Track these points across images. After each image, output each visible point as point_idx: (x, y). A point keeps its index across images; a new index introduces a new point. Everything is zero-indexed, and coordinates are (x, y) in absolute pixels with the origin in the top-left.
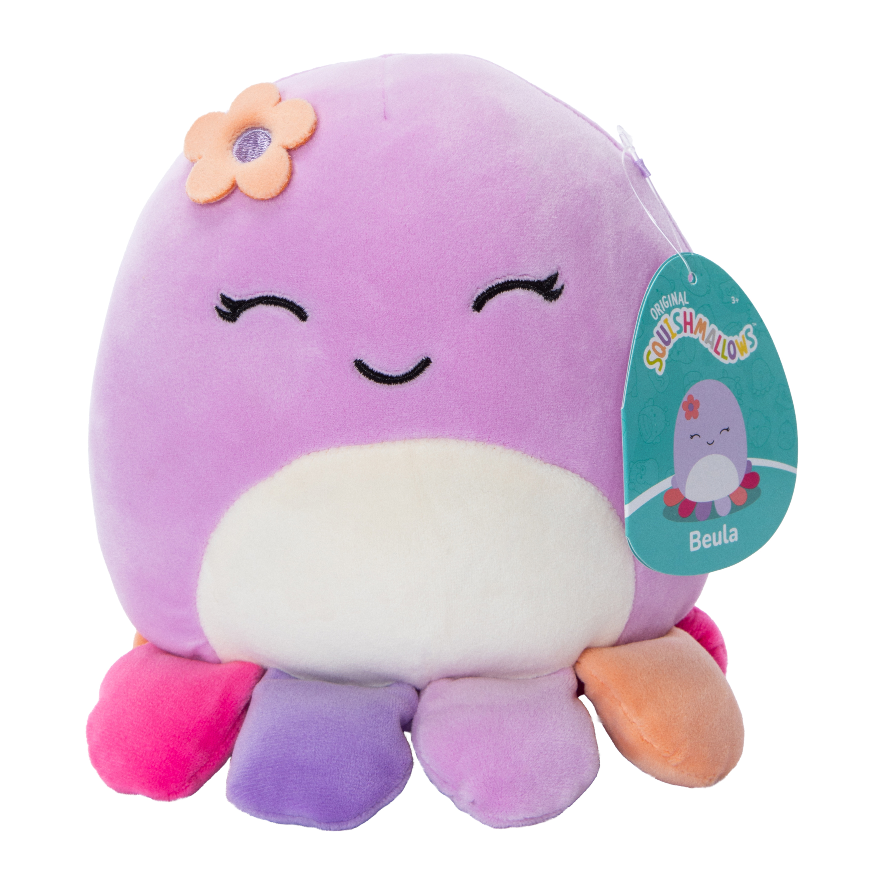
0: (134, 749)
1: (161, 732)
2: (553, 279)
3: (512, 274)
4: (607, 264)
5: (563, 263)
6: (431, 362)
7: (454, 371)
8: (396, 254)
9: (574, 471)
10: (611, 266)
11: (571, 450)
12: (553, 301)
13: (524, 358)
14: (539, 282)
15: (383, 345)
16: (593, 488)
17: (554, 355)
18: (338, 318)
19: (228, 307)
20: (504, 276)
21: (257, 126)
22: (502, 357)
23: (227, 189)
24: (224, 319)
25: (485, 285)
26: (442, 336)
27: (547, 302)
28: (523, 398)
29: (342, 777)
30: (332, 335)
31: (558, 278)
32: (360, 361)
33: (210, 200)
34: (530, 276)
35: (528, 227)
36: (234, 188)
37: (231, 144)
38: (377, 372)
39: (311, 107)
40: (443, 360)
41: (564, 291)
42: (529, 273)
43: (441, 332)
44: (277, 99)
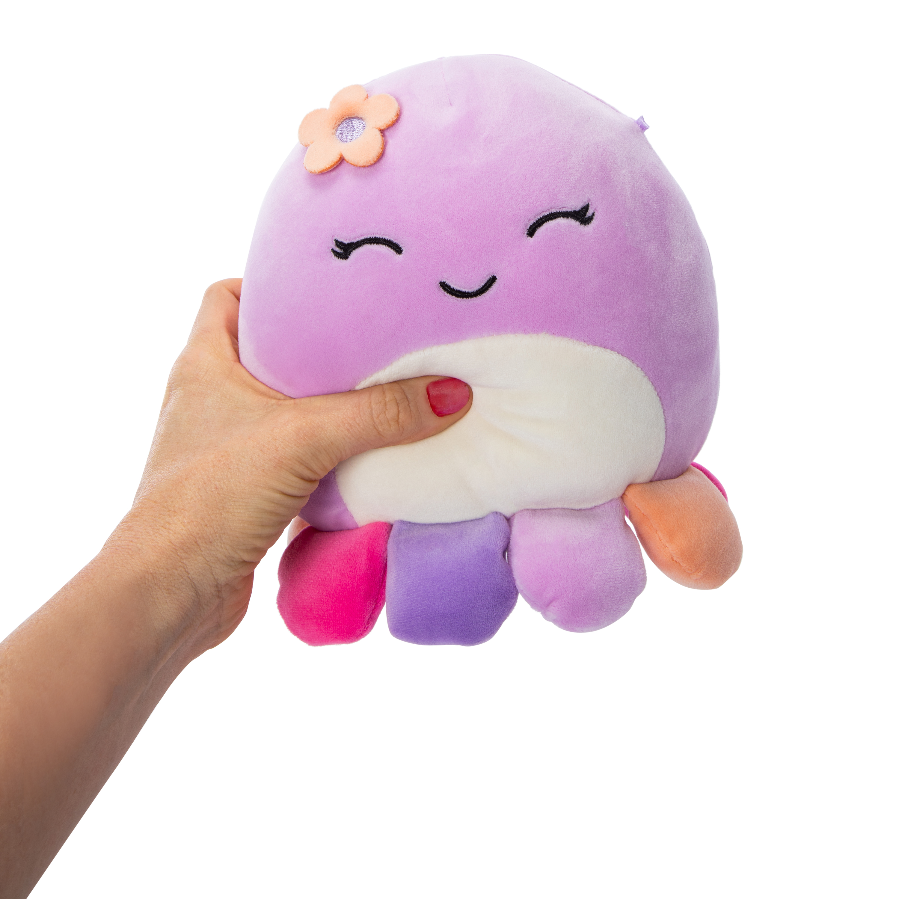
0: (320, 616)
1: (335, 597)
2: (586, 208)
3: (554, 208)
4: (626, 194)
5: (592, 196)
6: (496, 279)
7: (514, 283)
8: (466, 198)
9: (612, 349)
10: (629, 196)
11: (609, 334)
12: (587, 225)
13: (568, 269)
14: (575, 212)
15: (461, 269)
16: (628, 361)
17: (591, 265)
18: (426, 250)
19: (341, 249)
20: (548, 210)
21: (353, 116)
22: (551, 269)
23: (336, 161)
24: (338, 258)
25: (535, 217)
26: (504, 258)
27: (582, 226)
28: (568, 298)
29: (474, 614)
30: (422, 264)
31: (590, 208)
32: (444, 283)
33: (324, 170)
34: (567, 208)
35: (564, 172)
36: (341, 160)
37: (334, 130)
38: (457, 290)
39: (394, 99)
40: (505, 277)
41: (595, 217)
42: (566, 206)
43: (503, 256)
44: (365, 96)
